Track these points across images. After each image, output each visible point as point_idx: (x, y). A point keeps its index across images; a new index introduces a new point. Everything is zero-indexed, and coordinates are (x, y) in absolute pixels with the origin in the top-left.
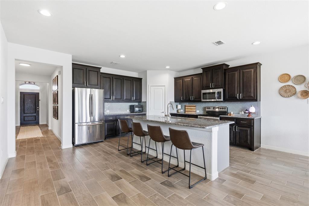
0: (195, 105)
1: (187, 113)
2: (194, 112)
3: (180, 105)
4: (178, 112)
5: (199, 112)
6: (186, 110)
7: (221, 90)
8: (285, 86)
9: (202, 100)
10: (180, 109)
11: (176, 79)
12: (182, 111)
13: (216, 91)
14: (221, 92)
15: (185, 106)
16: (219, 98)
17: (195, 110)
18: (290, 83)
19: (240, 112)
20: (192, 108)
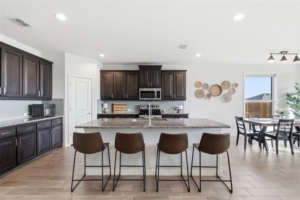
0: (126, 104)
1: (115, 113)
2: (124, 112)
3: (107, 104)
4: (105, 112)
5: (130, 111)
6: (114, 109)
7: (160, 90)
8: (198, 90)
9: (140, 99)
10: (107, 108)
11: (102, 72)
12: (108, 110)
13: (155, 90)
14: (160, 91)
15: (113, 105)
16: (158, 96)
17: (126, 109)
18: (201, 88)
19: (170, 110)
20: (122, 106)
